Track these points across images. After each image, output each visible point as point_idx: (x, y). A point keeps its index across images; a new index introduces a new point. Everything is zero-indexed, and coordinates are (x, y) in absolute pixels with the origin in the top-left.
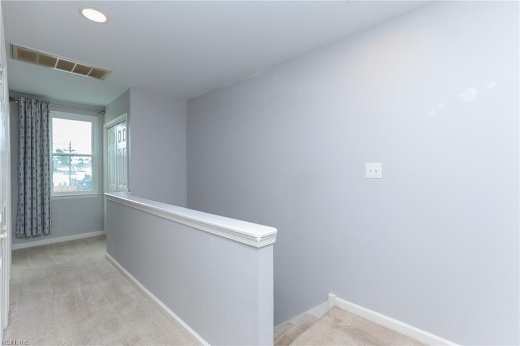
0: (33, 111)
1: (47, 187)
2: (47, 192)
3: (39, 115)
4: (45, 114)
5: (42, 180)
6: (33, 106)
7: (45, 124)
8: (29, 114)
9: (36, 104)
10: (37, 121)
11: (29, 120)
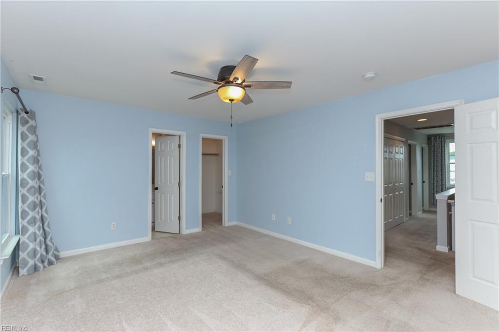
0: (438, 142)
1: (444, 181)
2: (444, 184)
3: (440, 144)
4: (443, 143)
5: (442, 177)
6: (438, 139)
7: (443, 148)
8: (436, 145)
9: (439, 138)
10: (439, 147)
11: (436, 147)
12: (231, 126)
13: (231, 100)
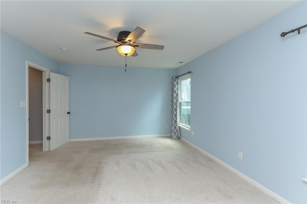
12: (126, 71)
13: (126, 54)
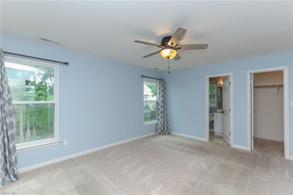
12: (169, 73)
13: (168, 57)
